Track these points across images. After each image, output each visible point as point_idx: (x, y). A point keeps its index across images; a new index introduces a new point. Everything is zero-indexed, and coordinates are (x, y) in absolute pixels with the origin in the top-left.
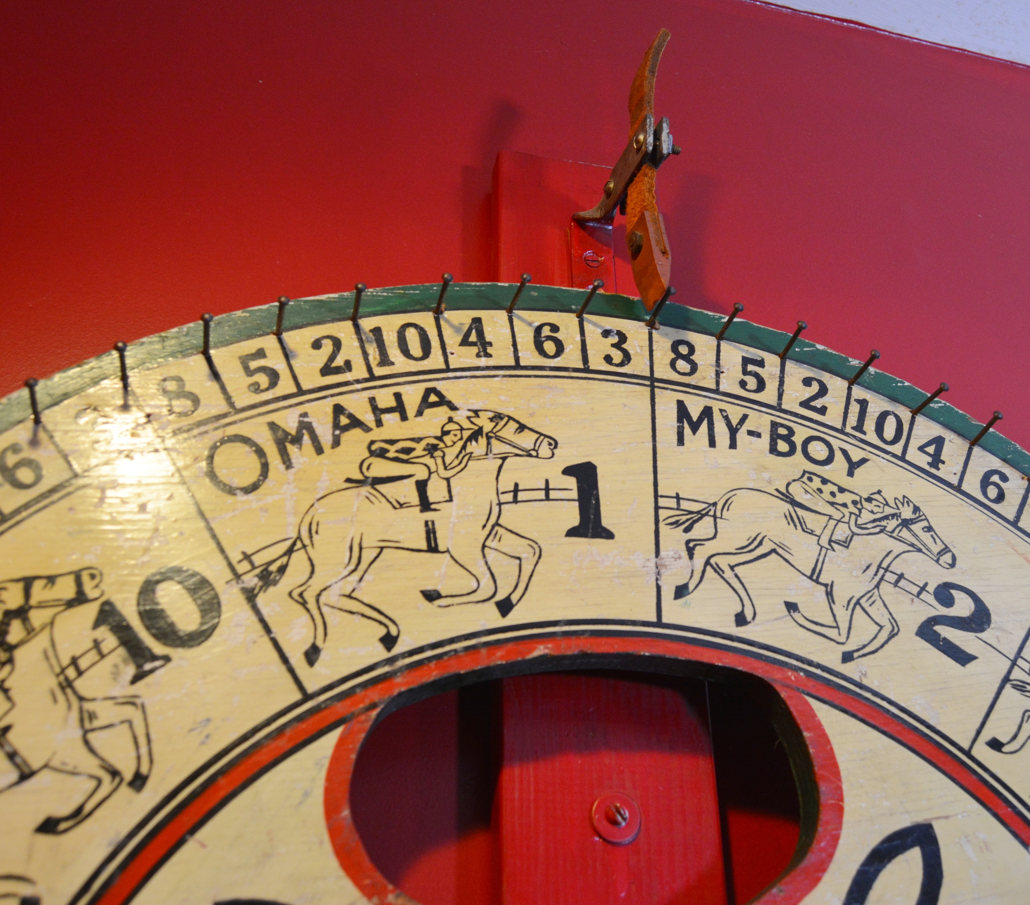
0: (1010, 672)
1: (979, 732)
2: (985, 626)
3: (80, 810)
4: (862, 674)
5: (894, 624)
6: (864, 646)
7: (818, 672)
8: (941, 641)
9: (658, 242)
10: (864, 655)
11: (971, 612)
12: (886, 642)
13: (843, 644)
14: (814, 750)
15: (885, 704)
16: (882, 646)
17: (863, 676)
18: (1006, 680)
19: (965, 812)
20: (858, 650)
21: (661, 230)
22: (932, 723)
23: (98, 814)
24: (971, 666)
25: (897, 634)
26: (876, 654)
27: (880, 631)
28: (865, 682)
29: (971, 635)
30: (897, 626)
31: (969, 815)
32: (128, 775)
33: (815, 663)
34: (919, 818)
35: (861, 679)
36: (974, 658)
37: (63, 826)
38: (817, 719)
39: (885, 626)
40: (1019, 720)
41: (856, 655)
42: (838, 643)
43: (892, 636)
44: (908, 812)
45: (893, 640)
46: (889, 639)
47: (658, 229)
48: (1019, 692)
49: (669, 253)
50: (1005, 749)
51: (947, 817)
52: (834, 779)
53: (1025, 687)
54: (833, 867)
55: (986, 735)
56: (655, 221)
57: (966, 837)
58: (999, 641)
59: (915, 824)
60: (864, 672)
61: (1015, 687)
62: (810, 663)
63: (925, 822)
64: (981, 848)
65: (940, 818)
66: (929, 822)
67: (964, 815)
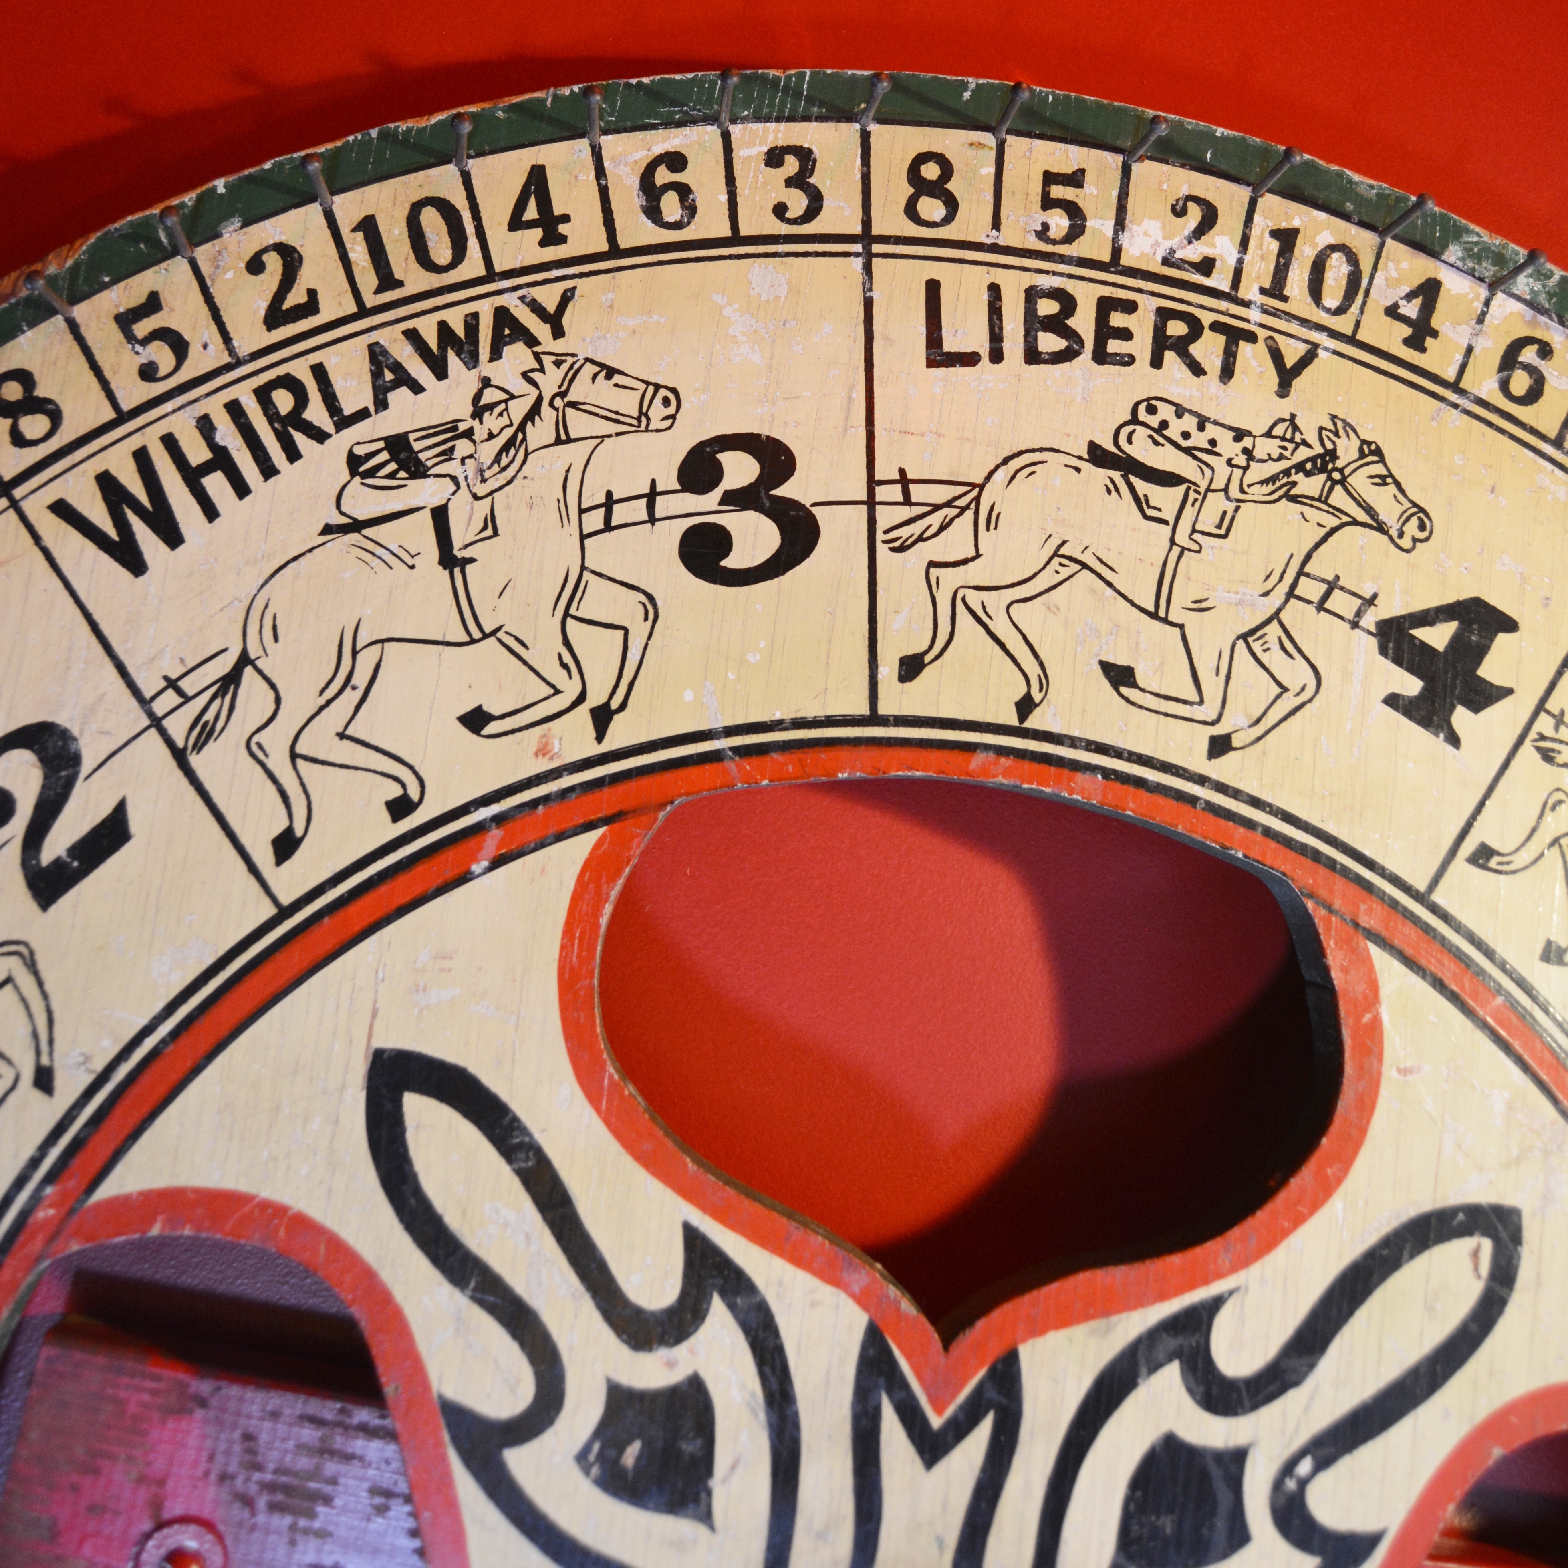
0: (169, 742)
1: (253, 869)
2: (73, 747)
4: (84, 1063)
5: (13, 948)
6: (35, 1035)
7: (54, 1153)
8: (72, 862)
10: (51, 1042)
11: (38, 764)
12: (40, 983)
13: (17, 1080)
14: (188, 1227)
15: (149, 1043)
16: (45, 996)
17: (88, 1065)
18: (180, 756)
19: (375, 971)
20: (38, 1053)
22: (209, 960)
24: (135, 821)
25: (32, 953)
26: (57, 1016)
27: (16, 988)
28: (99, 1065)
29: (79, 790)
30: (17, 943)
33: (38, 1154)
35: (92, 1072)
36: (120, 809)
38: (135, 1196)
39: (10, 971)
40: (258, 769)
41: (45, 1061)
42: (13, 1088)
43: (32, 966)
44: (342, 1088)
45: (41, 966)
46: (36, 973)
48: (211, 744)
50: (299, 832)
51: (374, 1014)
52: (247, 1209)
53: (206, 723)
54: (386, 1275)
55: (264, 856)
57: (417, 992)
58: (108, 733)
59: (366, 1080)
60: (81, 1059)
61: (199, 746)
62: (34, 1163)
63: (370, 1059)
64: (443, 970)
65: (371, 1027)
66: (371, 1052)
67: (381, 976)
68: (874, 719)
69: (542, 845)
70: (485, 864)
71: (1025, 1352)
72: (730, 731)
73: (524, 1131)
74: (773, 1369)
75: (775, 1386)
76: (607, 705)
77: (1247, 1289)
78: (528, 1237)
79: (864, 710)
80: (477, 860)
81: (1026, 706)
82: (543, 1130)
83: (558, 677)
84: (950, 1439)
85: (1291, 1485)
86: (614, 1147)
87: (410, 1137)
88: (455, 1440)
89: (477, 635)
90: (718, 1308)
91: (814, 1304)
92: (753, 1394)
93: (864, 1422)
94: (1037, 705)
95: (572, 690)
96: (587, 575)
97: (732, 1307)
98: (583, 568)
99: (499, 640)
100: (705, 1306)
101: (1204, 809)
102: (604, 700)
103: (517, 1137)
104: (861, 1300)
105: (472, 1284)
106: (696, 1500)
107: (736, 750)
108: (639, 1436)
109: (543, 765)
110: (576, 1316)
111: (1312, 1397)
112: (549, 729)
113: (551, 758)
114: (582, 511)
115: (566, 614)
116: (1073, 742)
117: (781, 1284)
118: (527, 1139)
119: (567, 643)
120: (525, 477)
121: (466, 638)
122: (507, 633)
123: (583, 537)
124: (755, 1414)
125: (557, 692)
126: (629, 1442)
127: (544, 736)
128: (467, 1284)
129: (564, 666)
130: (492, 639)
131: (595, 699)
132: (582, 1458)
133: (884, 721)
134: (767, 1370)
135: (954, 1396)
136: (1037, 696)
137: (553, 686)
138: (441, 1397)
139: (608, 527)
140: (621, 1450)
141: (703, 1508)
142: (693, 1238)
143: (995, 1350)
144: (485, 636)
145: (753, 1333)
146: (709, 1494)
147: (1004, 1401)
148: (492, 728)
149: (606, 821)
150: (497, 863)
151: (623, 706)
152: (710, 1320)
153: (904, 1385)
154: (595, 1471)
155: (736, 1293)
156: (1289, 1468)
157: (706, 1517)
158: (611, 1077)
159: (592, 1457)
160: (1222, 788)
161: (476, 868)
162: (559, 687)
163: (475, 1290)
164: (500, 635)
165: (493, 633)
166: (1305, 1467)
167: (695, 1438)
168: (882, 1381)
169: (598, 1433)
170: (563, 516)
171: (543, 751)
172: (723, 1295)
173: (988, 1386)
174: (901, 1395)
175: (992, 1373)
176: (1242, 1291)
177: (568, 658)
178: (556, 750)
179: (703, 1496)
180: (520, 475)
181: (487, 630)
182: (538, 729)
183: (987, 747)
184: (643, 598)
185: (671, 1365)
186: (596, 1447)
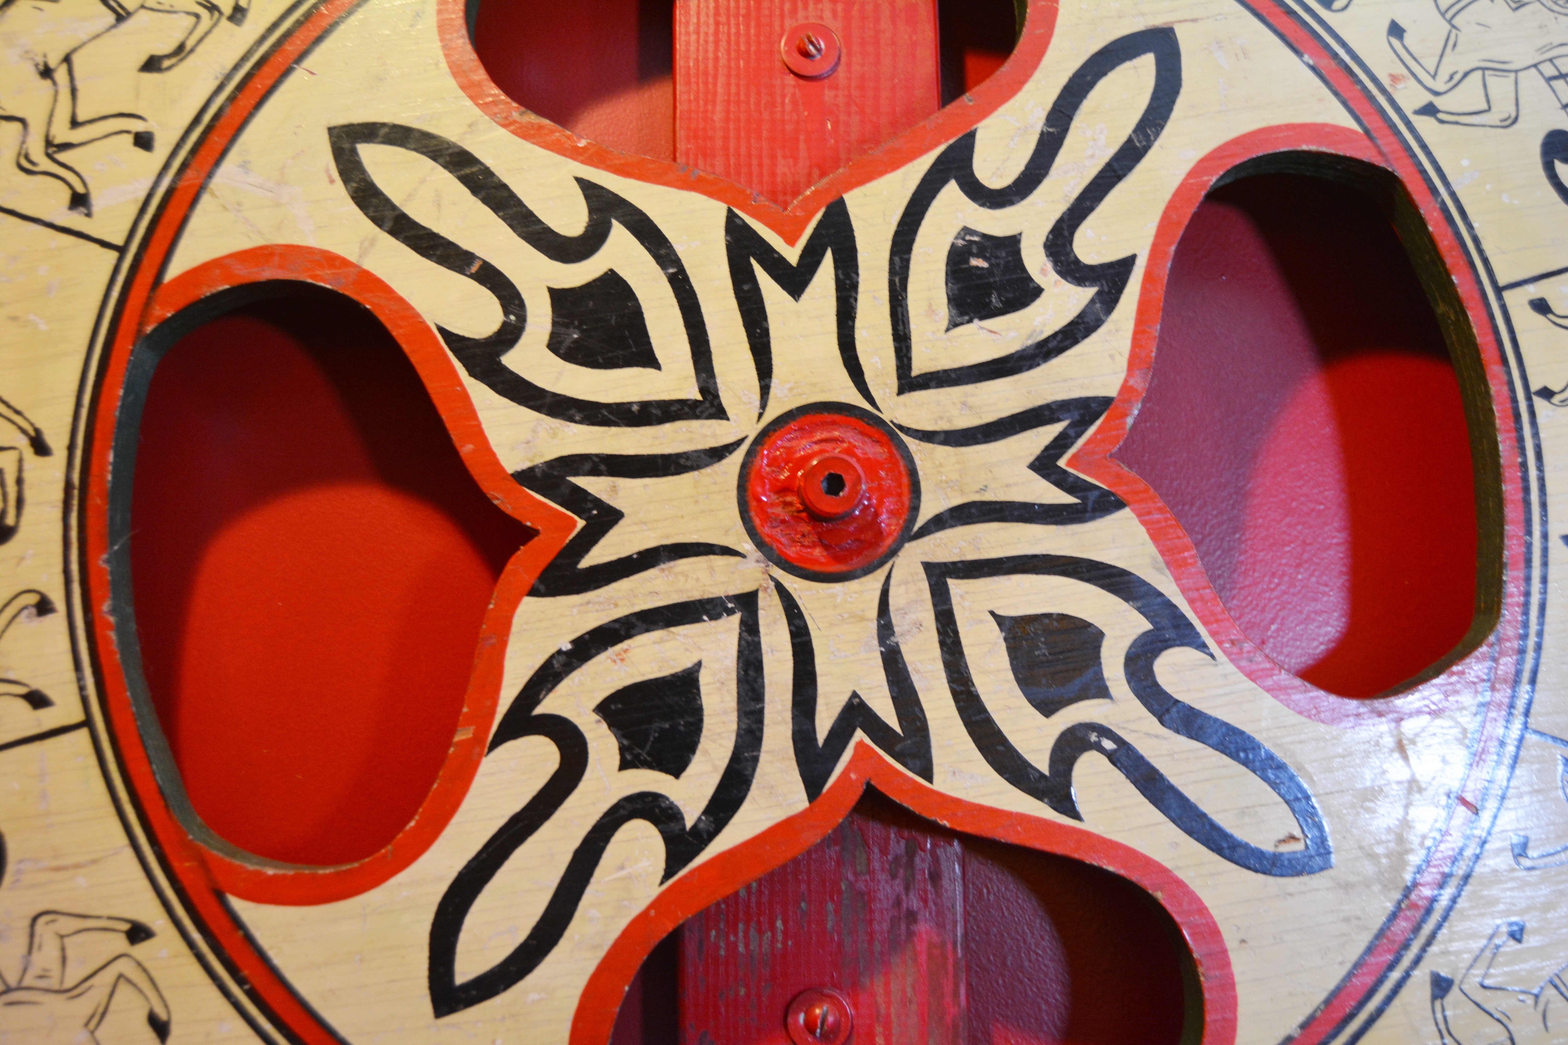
3: (181, 48)
19: (1220, 14)
23: (200, 49)
31: (1226, 18)
32: (227, 10)
34: (1158, 21)
37: (166, 63)
44: (1143, 15)
51: (1194, 20)
57: (1217, 43)
59: (1152, 27)
63: (1165, 26)
64: (1236, 55)
65: (1186, 21)
66: (1170, 25)
67: (1218, 18)
68: (1499, 291)
69: (1336, 94)
70: (1311, 62)
71: (1126, 512)
72: (1453, 195)
73: (1157, 135)
74: (1062, 341)
75: (1051, 345)
76: (1438, 111)
77: (1216, 665)
78: (1092, 156)
79: (1502, 282)
80: (1311, 57)
81: (1547, 393)
82: (1161, 147)
83: (1443, 75)
84: (1053, 477)
85: (1093, 737)
86: (1167, 196)
87: (1127, 65)
88: (950, 148)
89: (1449, 15)
90: (1088, 293)
91: (1112, 356)
92: (1042, 332)
93: (1047, 413)
94: (1550, 402)
95: (1439, 85)
96: (1512, 75)
97: (1092, 301)
98: (1516, 71)
99: (1450, 32)
100: (1087, 284)
101: (1526, 542)
102: (1440, 107)
103: (1151, 130)
104: (1125, 388)
105: (1051, 130)
106: (962, 314)
107: (1443, 203)
108: (991, 265)
109: (1386, 82)
110: (1053, 202)
111: (1157, 736)
112: (1408, 79)
113: (1391, 85)
114: (1551, 60)
115: (1484, 69)
116: (1536, 434)
117: (1117, 331)
118: (1152, 138)
119: (1466, 75)
120: (1556, 18)
121: (1443, 9)
122: (1457, 35)
123: (1535, 66)
124: (1029, 337)
125: (1434, 77)
126: (985, 259)
127: (1403, 76)
128: (1050, 126)
129: (1451, 78)
130: (1448, 27)
131: (1439, 102)
132: (966, 230)
133: (1500, 298)
134: (1060, 337)
135: (1083, 472)
136: (1556, 399)
137: (1436, 73)
138: (976, 130)
139: (1549, 80)
140: (977, 256)
141: (959, 320)
142: (1127, 263)
143: (1120, 491)
144: (1449, 21)
145: (1080, 321)
146: (970, 321)
147: (1089, 508)
148: (1396, 42)
149: (1367, 132)
150: (1313, 68)
151: (1442, 122)
152: (1079, 289)
153: (1079, 435)
154: (960, 242)
155: (1102, 302)
156: (1105, 732)
157: (954, 325)
158: (1211, 180)
159: (968, 238)
160: (1545, 551)
161: (1306, 57)
162: (1438, 77)
163: (1049, 133)
164: (1454, 31)
165: (1454, 27)
166: (1108, 745)
167: (1001, 301)
168: (1077, 416)
169: (984, 236)
170: (1542, 50)
171: (1395, 79)
172: (1098, 293)
173: (1096, 493)
174: (1072, 432)
175: (1106, 494)
176: (1213, 662)
177: (1457, 78)
178: (1398, 87)
179: (967, 318)
180: (1557, 15)
181: (1455, 22)
182: (1405, 72)
183: (1509, 373)
184: (1513, 115)
185: (1043, 271)
186: (976, 239)
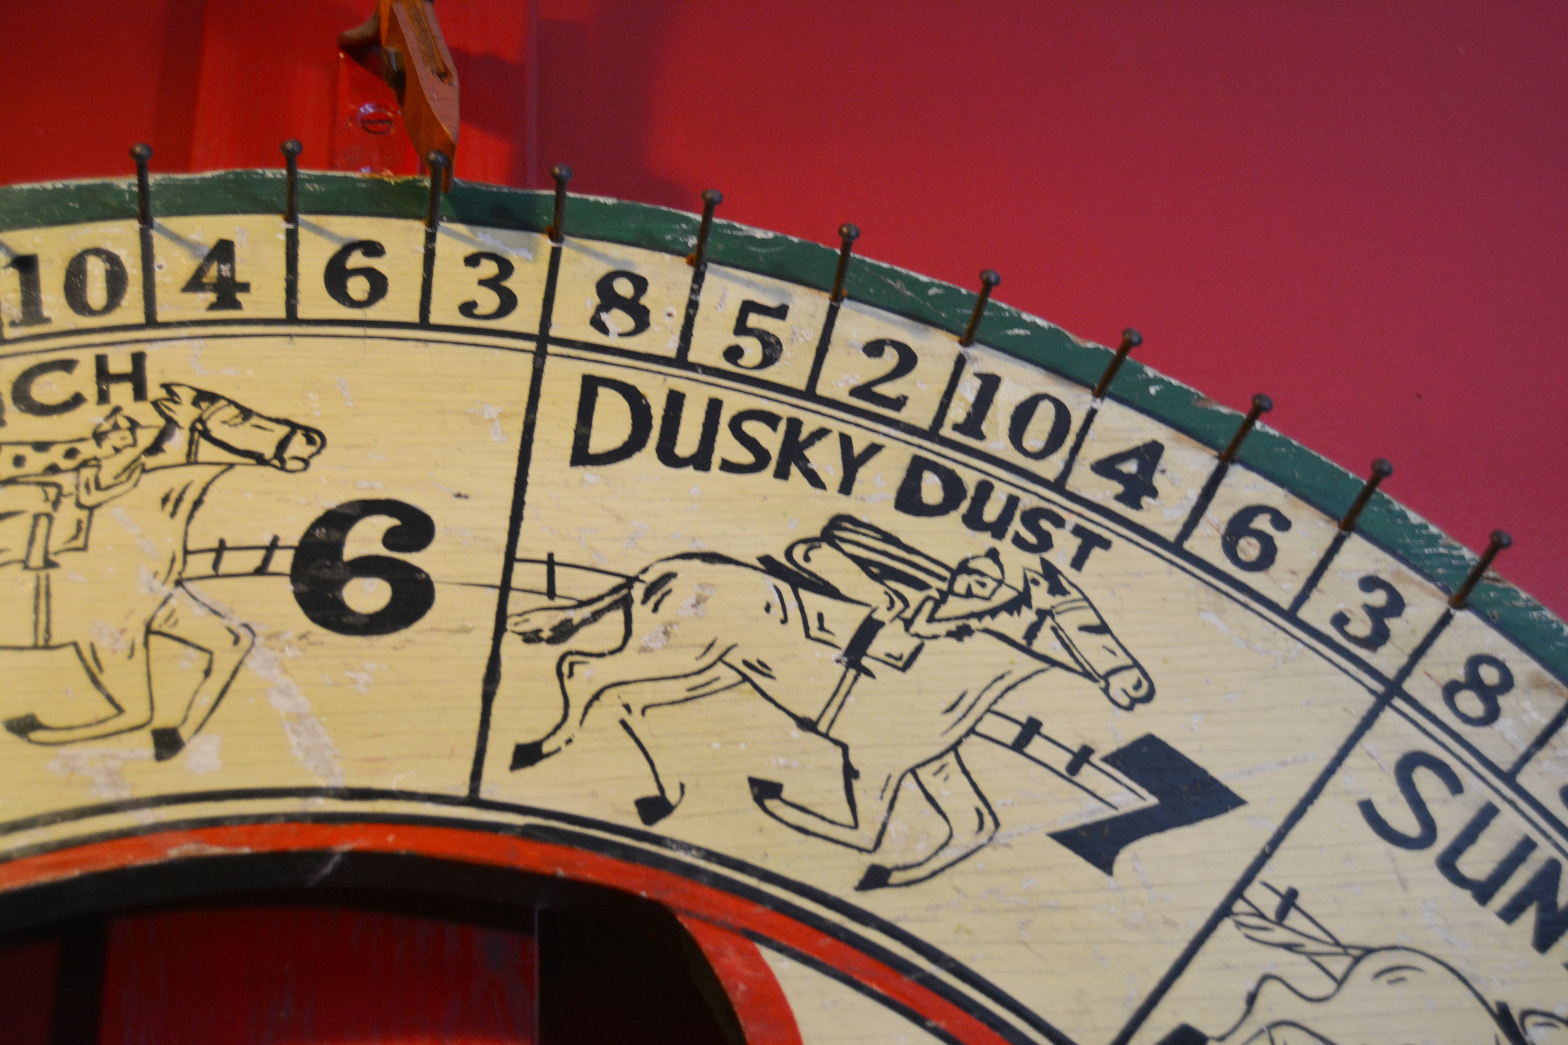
9: (429, 57)
21: (431, 33)
47: (425, 32)
49: (454, 73)
56: (418, 19)
